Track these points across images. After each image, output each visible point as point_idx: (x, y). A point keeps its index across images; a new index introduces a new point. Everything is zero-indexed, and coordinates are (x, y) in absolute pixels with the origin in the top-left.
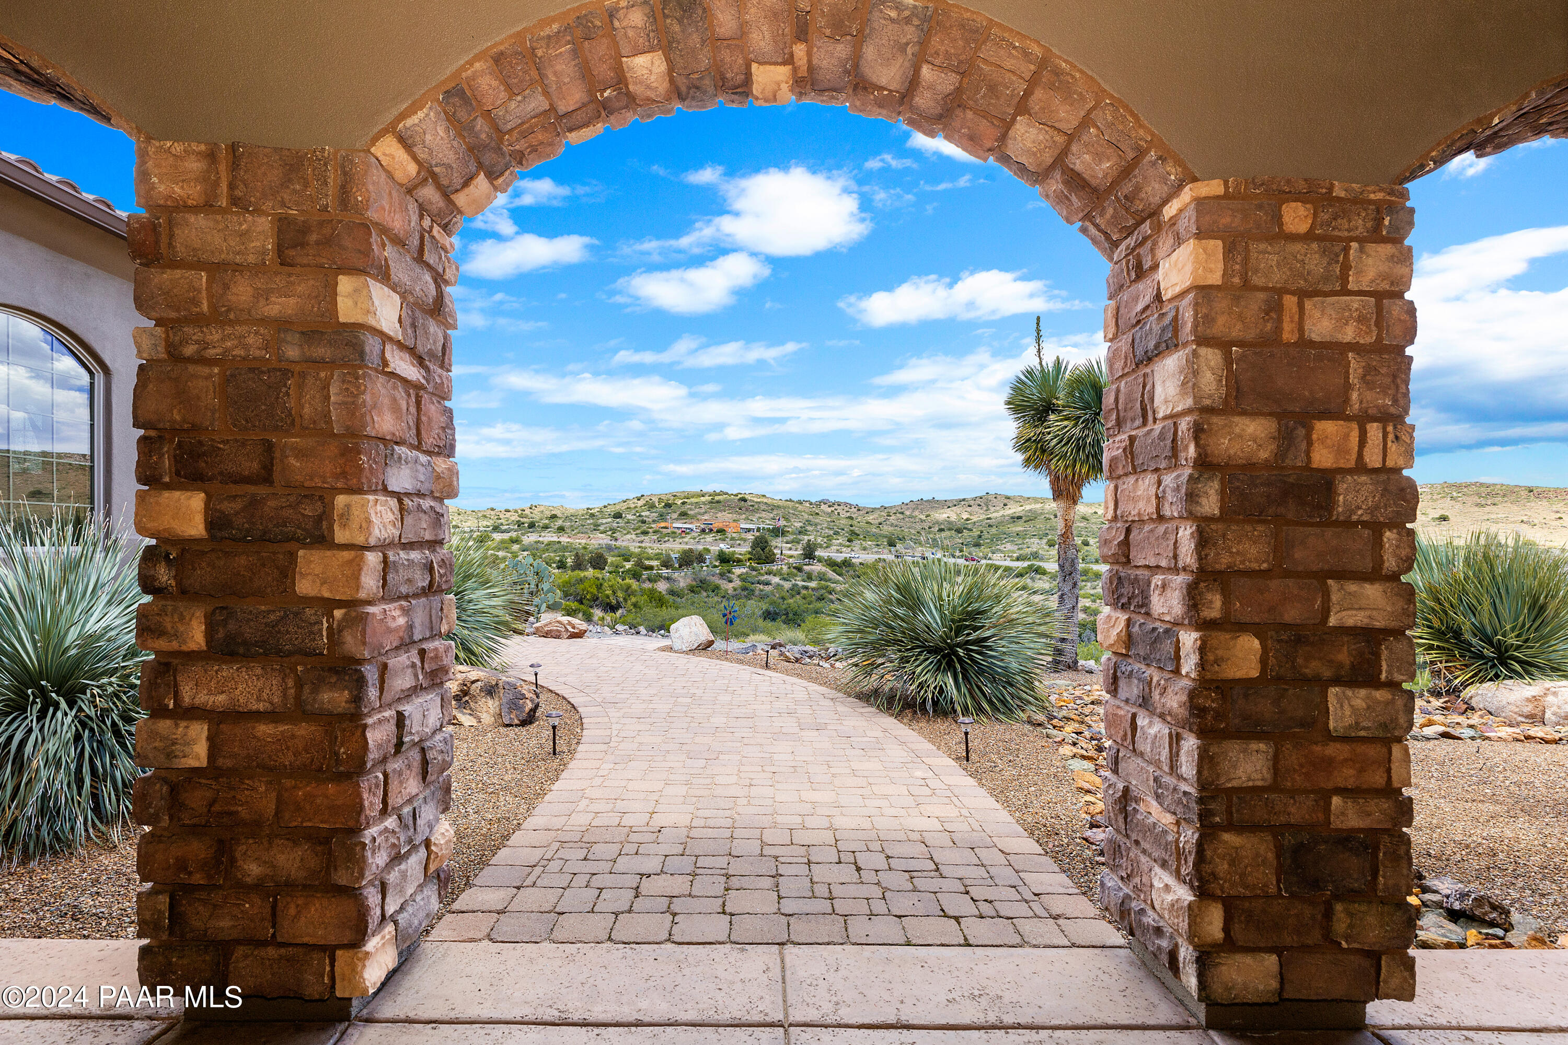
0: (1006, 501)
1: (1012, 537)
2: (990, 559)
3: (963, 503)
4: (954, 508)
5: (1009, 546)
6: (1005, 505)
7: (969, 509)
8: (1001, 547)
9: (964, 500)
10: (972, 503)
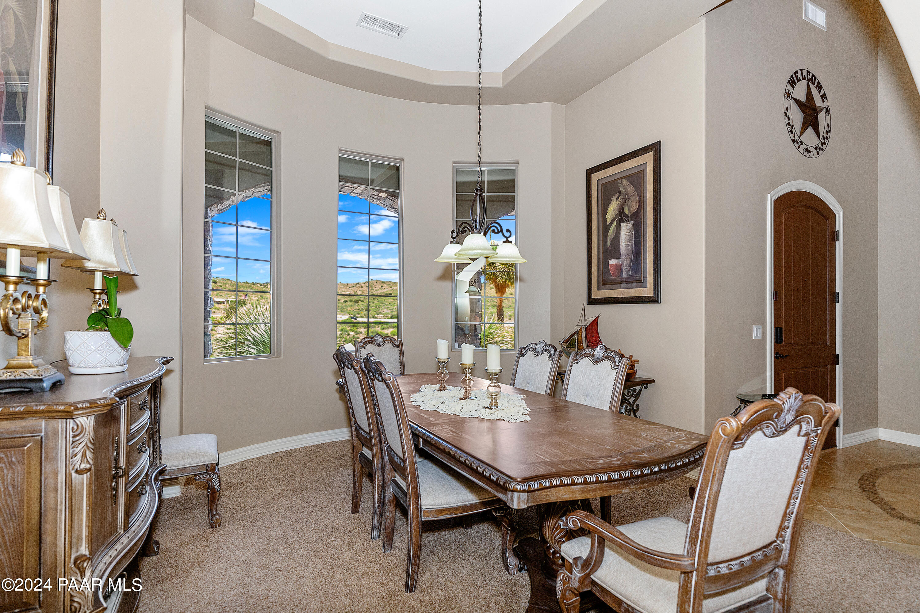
0: (382, 284)
1: (387, 305)
2: (376, 318)
3: (358, 285)
4: (353, 288)
5: (386, 311)
6: (382, 287)
7: (361, 289)
8: (382, 311)
9: (358, 283)
10: (363, 285)
